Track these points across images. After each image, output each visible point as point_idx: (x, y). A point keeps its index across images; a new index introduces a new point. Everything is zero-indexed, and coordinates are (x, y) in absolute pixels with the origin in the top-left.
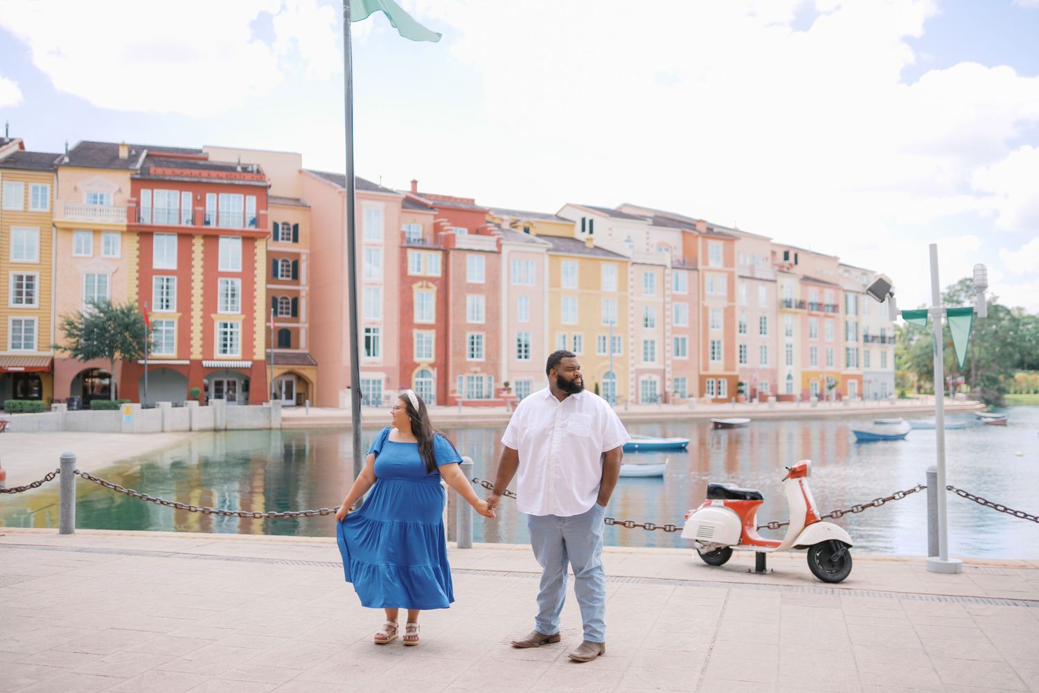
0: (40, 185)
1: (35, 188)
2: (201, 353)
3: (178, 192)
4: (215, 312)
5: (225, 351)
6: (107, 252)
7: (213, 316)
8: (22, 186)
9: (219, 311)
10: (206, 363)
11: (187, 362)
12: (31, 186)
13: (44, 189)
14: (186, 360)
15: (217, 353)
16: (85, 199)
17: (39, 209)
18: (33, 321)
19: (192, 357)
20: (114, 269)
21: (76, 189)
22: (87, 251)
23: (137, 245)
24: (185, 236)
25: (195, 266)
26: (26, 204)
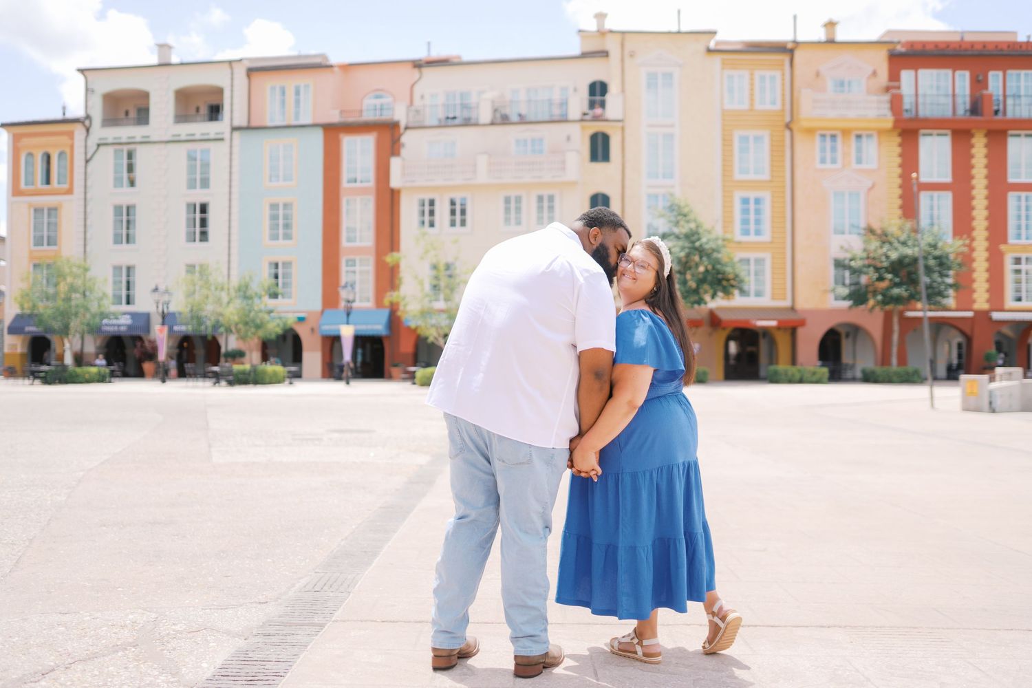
0: (768, 74)
1: (763, 78)
2: (988, 301)
3: (949, 72)
4: (1005, 241)
5: (1019, 299)
6: (859, 161)
7: (1003, 247)
8: (746, 74)
9: (1011, 240)
10: (996, 316)
11: (970, 314)
12: (757, 74)
13: (773, 78)
14: (969, 310)
15: (1010, 303)
16: (830, 85)
17: (768, 107)
18: (763, 260)
19: (977, 306)
20: (869, 184)
21: (818, 74)
22: (834, 161)
23: (898, 150)
24: (961, 134)
25: (977, 176)
26: (752, 100)
